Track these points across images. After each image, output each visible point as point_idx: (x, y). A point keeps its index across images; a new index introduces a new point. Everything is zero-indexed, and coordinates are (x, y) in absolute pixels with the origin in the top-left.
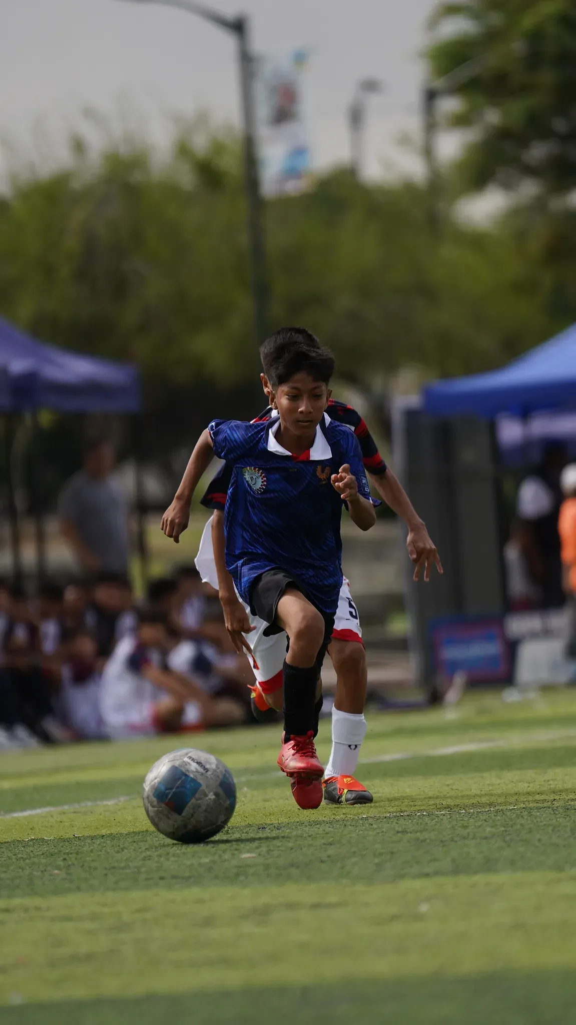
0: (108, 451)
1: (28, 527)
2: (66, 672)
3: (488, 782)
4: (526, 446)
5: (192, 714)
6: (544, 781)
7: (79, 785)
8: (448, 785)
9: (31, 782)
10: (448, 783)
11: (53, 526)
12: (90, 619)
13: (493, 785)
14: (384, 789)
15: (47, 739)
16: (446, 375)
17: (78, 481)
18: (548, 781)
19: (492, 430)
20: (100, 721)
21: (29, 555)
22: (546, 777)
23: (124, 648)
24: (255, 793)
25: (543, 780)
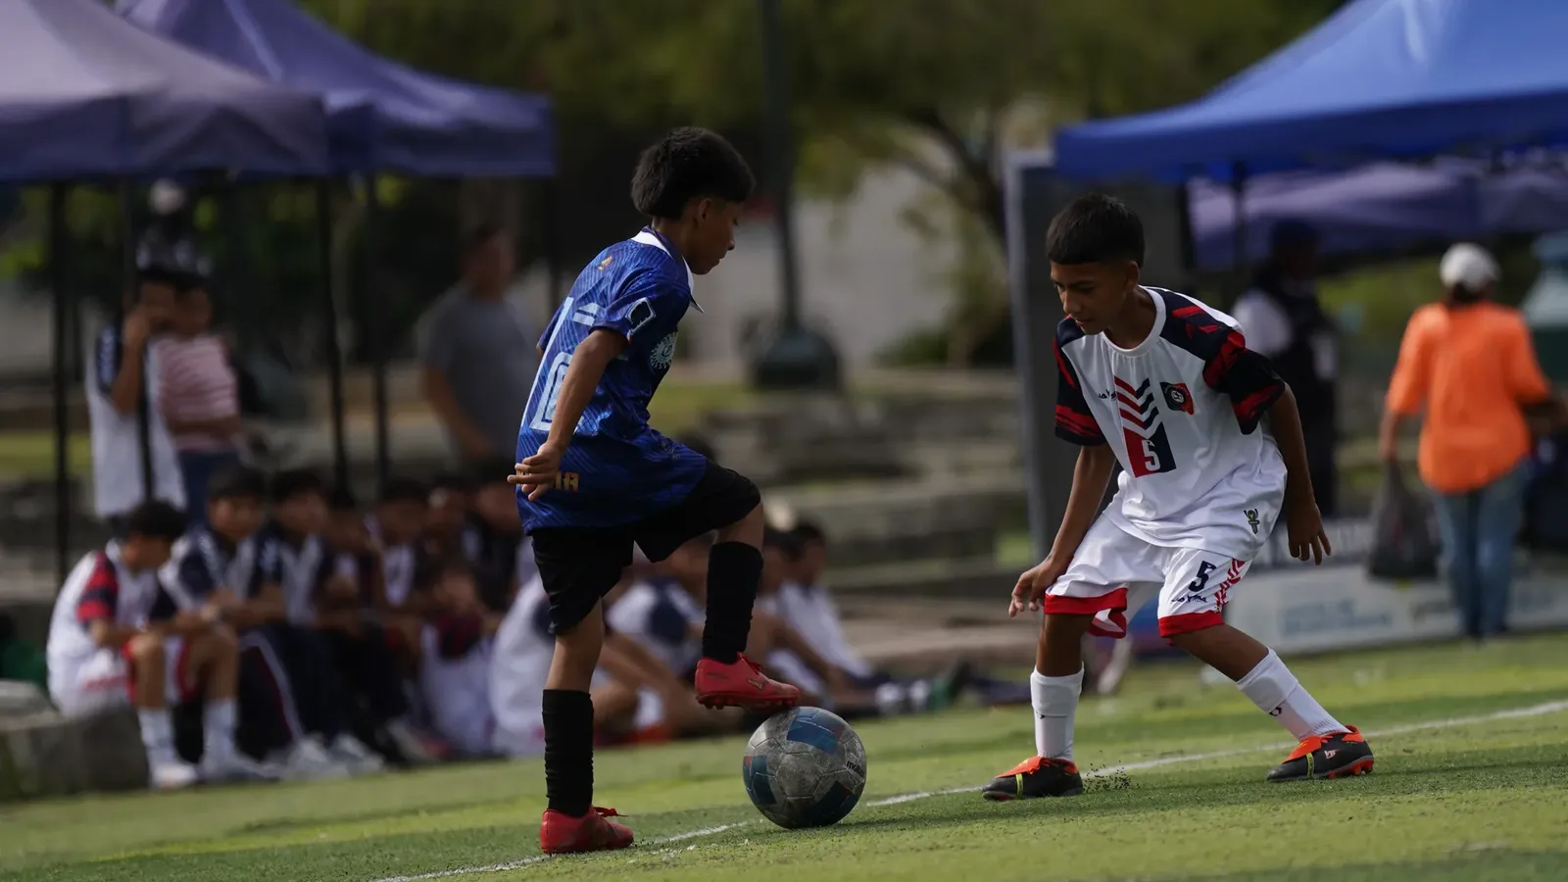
0: (504, 245)
1: (358, 383)
2: (429, 638)
3: (1176, 827)
4: (1240, 231)
5: (650, 711)
6: (1275, 824)
7: (453, 837)
8: (1105, 833)
9: (368, 830)
10: (1105, 828)
11: (405, 380)
12: (471, 544)
13: (1185, 832)
14: (992, 839)
15: (395, 758)
16: (1097, 113)
17: (453, 298)
18: (1282, 824)
19: (1182, 203)
20: (491, 724)
21: (361, 429)
22: (1279, 817)
23: (531, 594)
24: (765, 847)
25: (1272, 823)
